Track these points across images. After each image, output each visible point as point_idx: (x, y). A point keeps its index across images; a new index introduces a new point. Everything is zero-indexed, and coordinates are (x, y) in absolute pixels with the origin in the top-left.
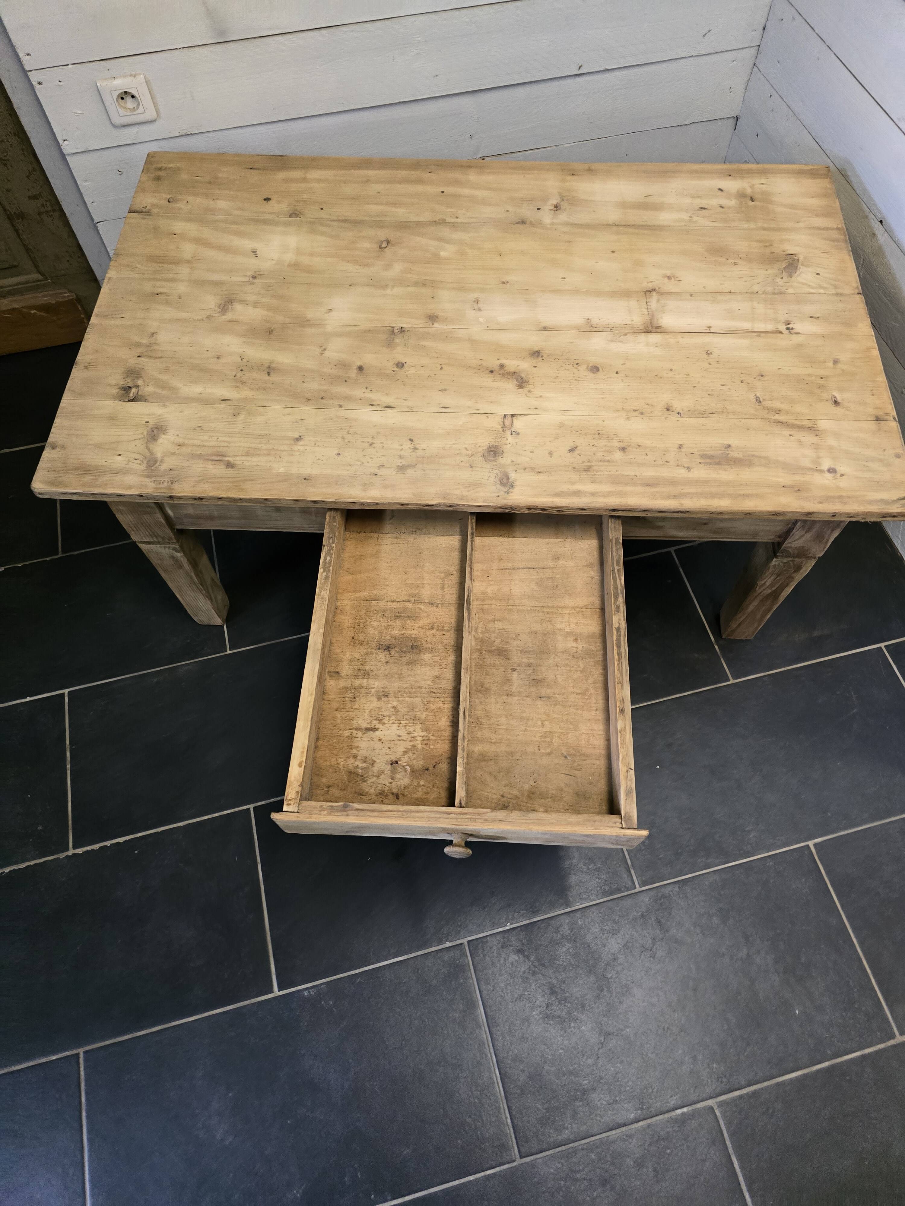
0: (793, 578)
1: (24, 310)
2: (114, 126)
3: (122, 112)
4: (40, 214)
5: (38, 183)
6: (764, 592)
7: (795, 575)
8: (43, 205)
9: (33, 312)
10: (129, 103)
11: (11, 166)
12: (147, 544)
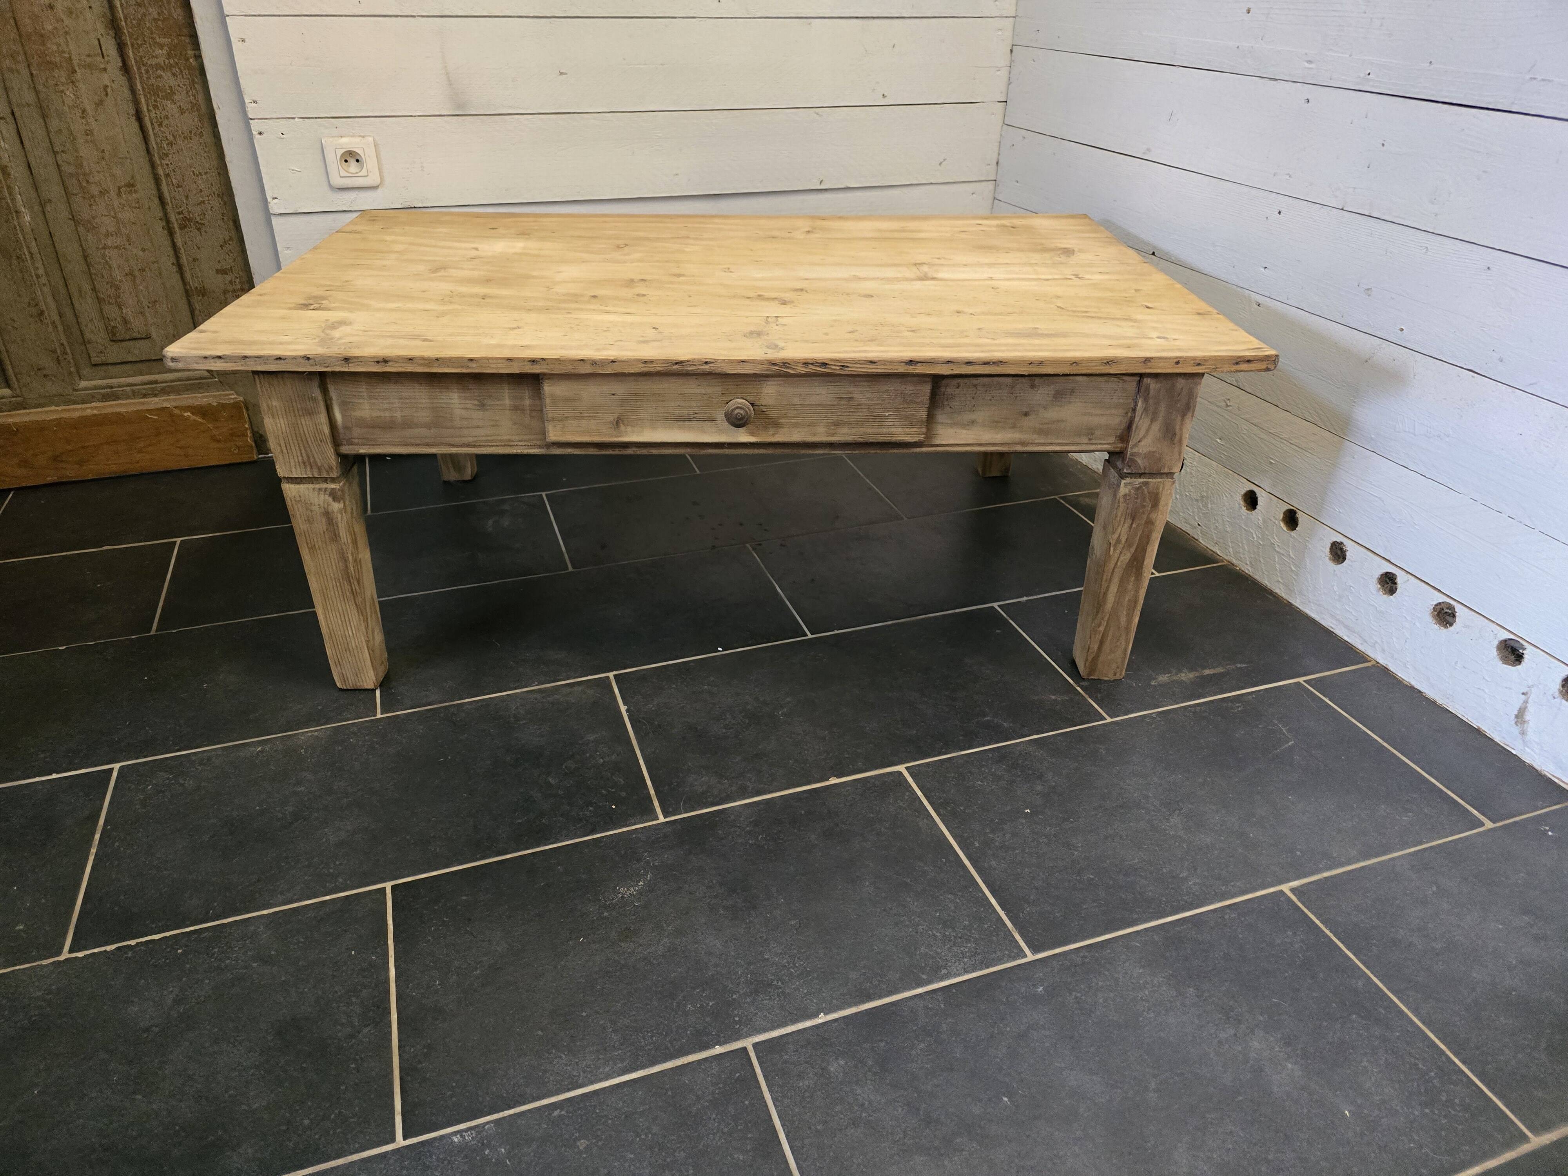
0: (1153, 524)
1: (177, 412)
2: (332, 188)
3: (343, 173)
4: (225, 292)
5: (231, 254)
6: (1122, 558)
7: (1153, 516)
8: (231, 282)
9: (186, 415)
10: (353, 166)
11: (206, 232)
12: (297, 483)
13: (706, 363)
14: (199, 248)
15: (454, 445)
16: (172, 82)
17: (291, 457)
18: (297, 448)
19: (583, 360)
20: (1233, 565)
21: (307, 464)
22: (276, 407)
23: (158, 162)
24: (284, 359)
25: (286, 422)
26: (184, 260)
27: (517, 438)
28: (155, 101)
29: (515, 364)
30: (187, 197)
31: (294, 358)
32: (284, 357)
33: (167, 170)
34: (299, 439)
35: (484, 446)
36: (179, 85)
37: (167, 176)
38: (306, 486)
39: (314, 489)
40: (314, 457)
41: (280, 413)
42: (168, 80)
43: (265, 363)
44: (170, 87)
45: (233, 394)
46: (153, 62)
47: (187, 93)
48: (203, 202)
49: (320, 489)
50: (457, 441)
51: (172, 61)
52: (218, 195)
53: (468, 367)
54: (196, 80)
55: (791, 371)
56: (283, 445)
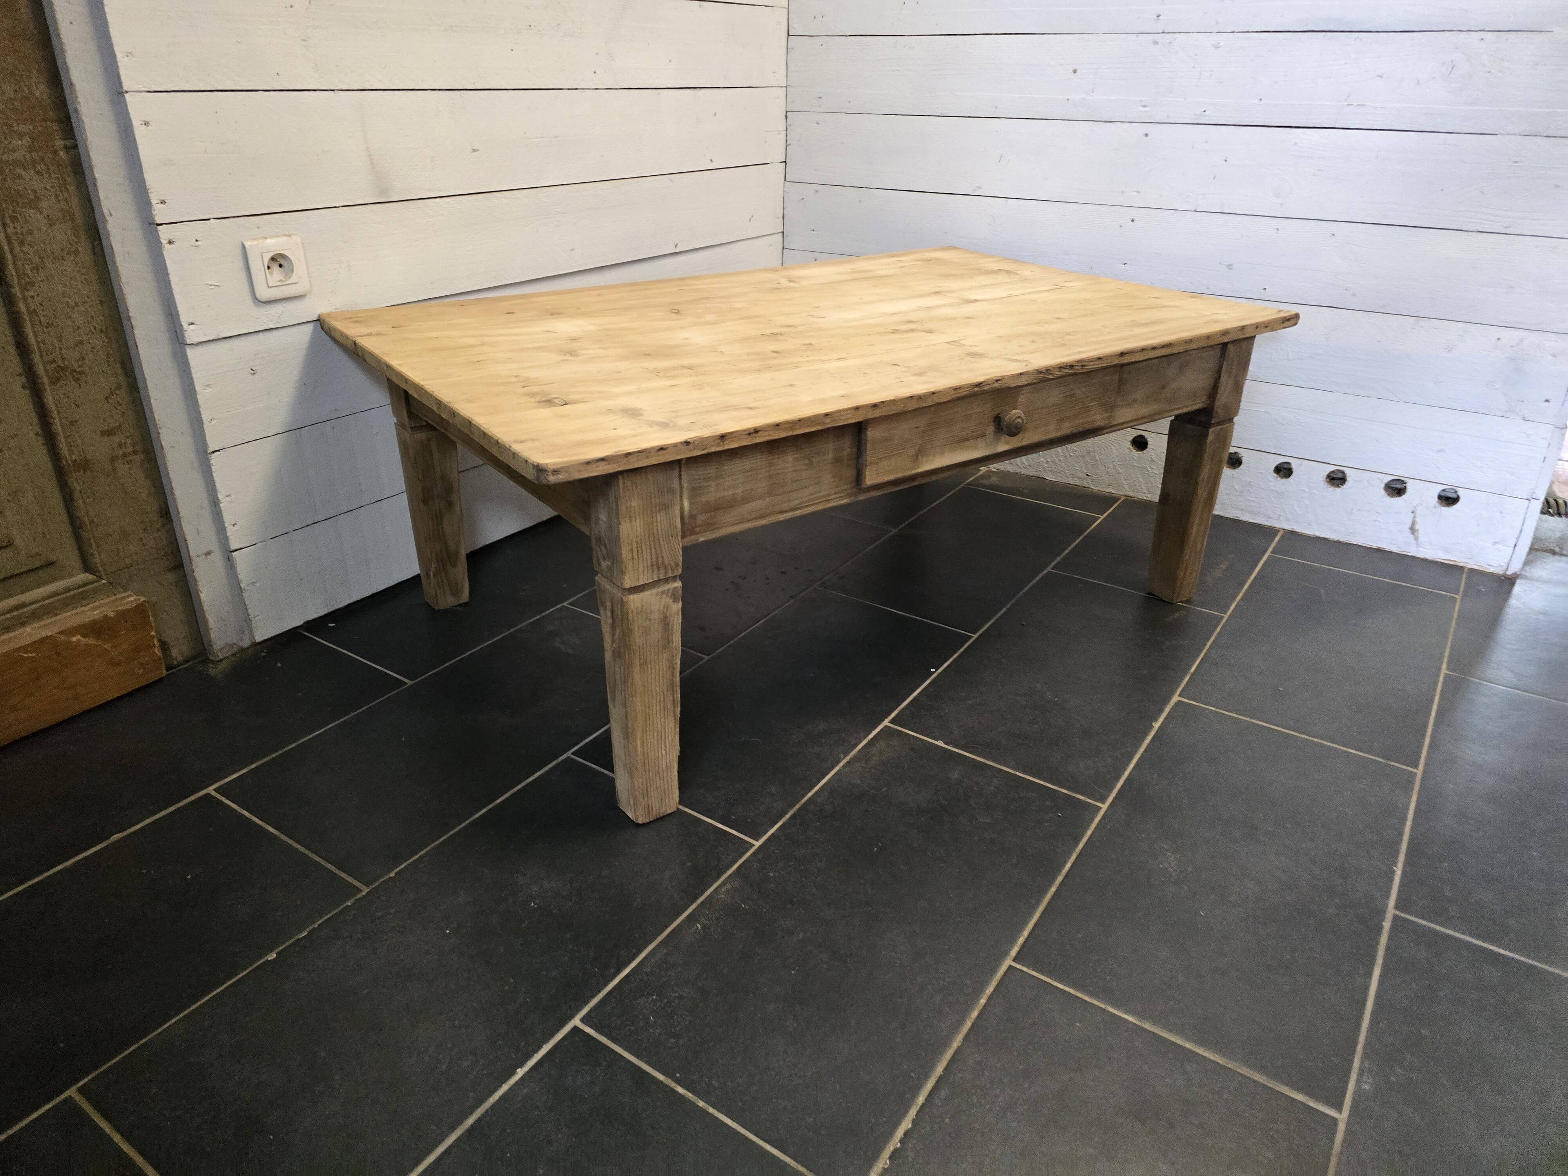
1: (62, 638)
2: (258, 301)
4: (113, 459)
5: (119, 407)
6: (1203, 495)
8: (120, 445)
9: (74, 639)
10: (276, 274)
11: (86, 382)
12: (641, 591)
14: (77, 406)
15: (780, 513)
16: (37, 184)
17: (641, 562)
18: (649, 551)
19: (911, 397)
20: (1131, 497)
21: (655, 566)
22: (635, 507)
23: (19, 295)
24: (666, 449)
25: (642, 523)
26: (57, 427)
27: (833, 491)
28: (13, 211)
29: (858, 413)
30: (60, 339)
31: (675, 445)
32: (666, 447)
33: (32, 305)
34: (652, 539)
35: (807, 506)
36: (45, 188)
37: (33, 313)
38: (650, 592)
39: (657, 594)
40: (663, 557)
41: (637, 514)
42: (31, 181)
43: (646, 457)
44: (34, 191)
45: (129, 596)
46: (11, 157)
47: (57, 196)
48: (81, 342)
49: (663, 592)
50: (786, 506)
51: (35, 155)
52: (101, 331)
53: (822, 424)
54: (69, 179)
55: (1051, 377)
56: (635, 550)
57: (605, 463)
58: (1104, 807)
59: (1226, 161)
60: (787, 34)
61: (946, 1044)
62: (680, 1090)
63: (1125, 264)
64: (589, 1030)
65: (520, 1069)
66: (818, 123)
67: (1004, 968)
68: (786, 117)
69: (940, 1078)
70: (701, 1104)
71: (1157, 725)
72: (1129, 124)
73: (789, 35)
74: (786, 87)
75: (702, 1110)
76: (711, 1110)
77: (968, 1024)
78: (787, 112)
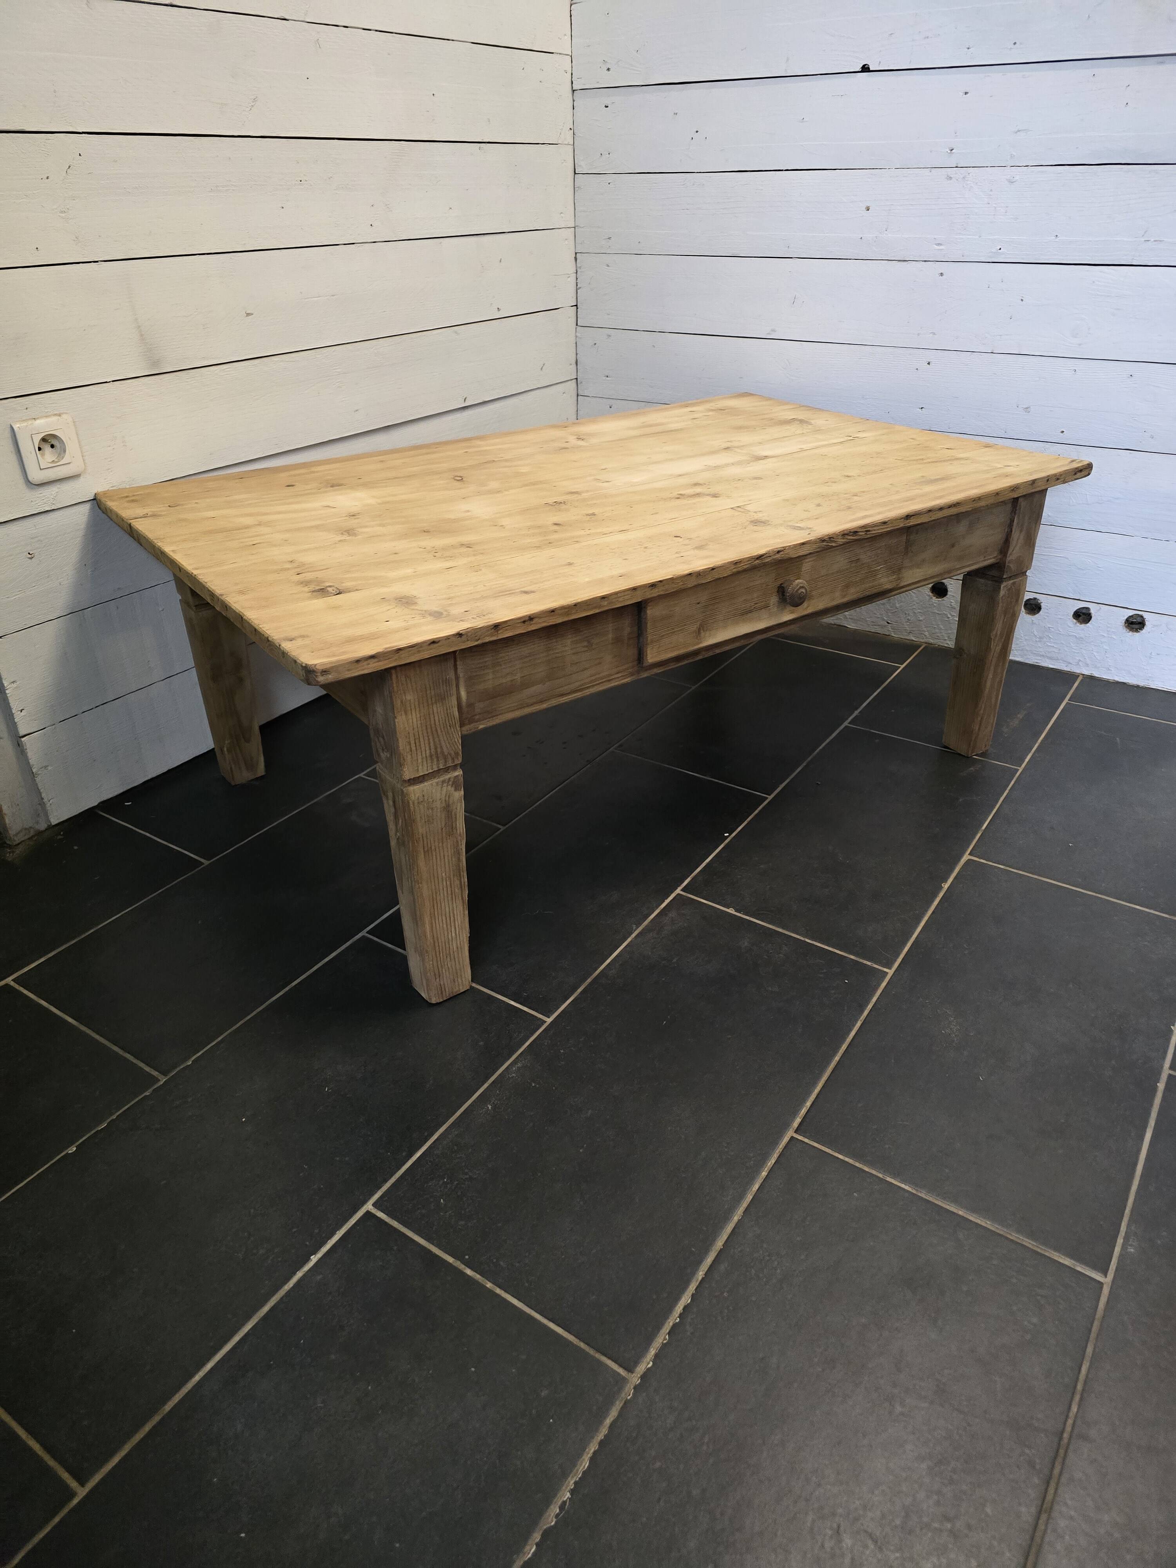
2: (31, 484)
3: (39, 465)
6: (997, 649)
10: (49, 455)
12: (421, 782)
13: (778, 552)
15: (562, 695)
17: (419, 754)
18: (427, 742)
19: (690, 574)
20: (931, 644)
21: (434, 757)
22: (410, 700)
24: (438, 642)
25: (418, 716)
27: (615, 670)
29: (638, 592)
31: (447, 638)
32: (437, 640)
34: (429, 730)
35: (588, 688)
38: (430, 782)
39: (437, 783)
40: (441, 747)
41: (413, 707)
43: (419, 652)
49: (443, 782)
50: (566, 689)
53: (600, 607)
55: (834, 544)
56: (413, 742)
57: (376, 660)
58: (890, 972)
59: (1022, 300)
60: (573, 172)
61: (727, 1218)
62: (469, 1272)
63: (922, 408)
64: (380, 1215)
65: (314, 1256)
66: (608, 266)
67: (786, 1139)
68: (576, 259)
69: (721, 1252)
70: (489, 1285)
71: (946, 886)
72: (924, 262)
73: (575, 173)
74: (575, 227)
75: (490, 1291)
76: (498, 1291)
77: (749, 1197)
78: (576, 253)
